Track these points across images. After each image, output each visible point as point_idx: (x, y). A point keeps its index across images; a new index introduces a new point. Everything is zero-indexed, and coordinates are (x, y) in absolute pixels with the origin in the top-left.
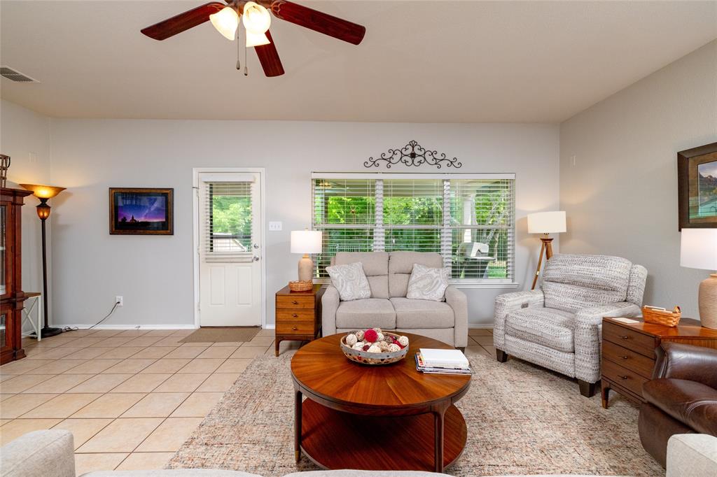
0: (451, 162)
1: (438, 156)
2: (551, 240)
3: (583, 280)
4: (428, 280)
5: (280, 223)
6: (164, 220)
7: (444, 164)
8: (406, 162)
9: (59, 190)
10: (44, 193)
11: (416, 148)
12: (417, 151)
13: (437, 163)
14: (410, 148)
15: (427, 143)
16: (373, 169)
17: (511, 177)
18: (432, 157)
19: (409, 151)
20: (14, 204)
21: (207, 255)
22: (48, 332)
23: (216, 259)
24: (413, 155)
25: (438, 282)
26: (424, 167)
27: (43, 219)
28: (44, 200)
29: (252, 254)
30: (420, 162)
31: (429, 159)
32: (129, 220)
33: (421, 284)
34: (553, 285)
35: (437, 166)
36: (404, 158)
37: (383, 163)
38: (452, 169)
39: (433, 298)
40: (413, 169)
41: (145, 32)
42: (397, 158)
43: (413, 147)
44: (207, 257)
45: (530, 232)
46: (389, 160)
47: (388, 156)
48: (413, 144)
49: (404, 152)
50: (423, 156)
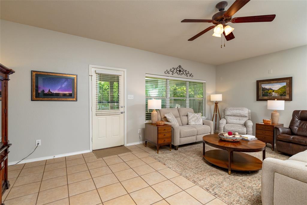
0: (190, 75)
1: (187, 72)
2: (218, 103)
3: (237, 115)
4: (196, 118)
5: (133, 96)
6: (71, 93)
7: (188, 75)
8: (178, 73)
11: (181, 68)
12: (181, 70)
14: (179, 68)
15: (184, 67)
16: (168, 75)
17: (205, 82)
18: (185, 72)
19: (178, 69)
21: (96, 112)
23: (101, 113)
25: (199, 118)
26: (183, 76)
29: (119, 111)
30: (182, 74)
33: (194, 119)
34: (229, 117)
35: (186, 76)
37: (171, 73)
38: (190, 77)
39: (200, 123)
40: (180, 76)
42: (175, 71)
43: (180, 68)
44: (97, 113)
45: (211, 100)
46: (173, 72)
47: (172, 70)
48: (180, 67)
49: (177, 70)
50: (183, 71)
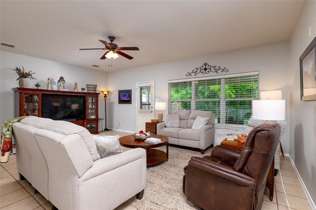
0: (223, 70)
1: (217, 68)
4: (199, 122)
6: (129, 99)
7: (220, 71)
8: (202, 72)
9: (108, 92)
10: (106, 93)
11: (207, 66)
12: (207, 67)
13: (216, 71)
14: (204, 66)
15: (212, 63)
16: (190, 77)
17: (257, 73)
18: (214, 69)
20: (97, 96)
22: (106, 130)
24: (205, 69)
26: (211, 74)
27: (105, 100)
28: (105, 95)
29: (150, 110)
30: (208, 72)
31: (213, 70)
32: (122, 100)
33: (196, 123)
35: (216, 72)
36: (202, 71)
37: (193, 74)
38: (224, 73)
39: (198, 129)
40: (206, 75)
41: (101, 59)
42: (198, 71)
43: (205, 66)
44: (139, 111)
46: (196, 73)
47: (195, 70)
48: (206, 64)
49: (202, 68)
50: (210, 69)
